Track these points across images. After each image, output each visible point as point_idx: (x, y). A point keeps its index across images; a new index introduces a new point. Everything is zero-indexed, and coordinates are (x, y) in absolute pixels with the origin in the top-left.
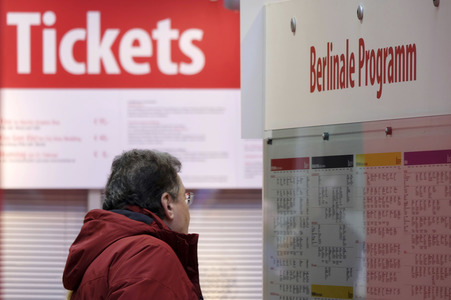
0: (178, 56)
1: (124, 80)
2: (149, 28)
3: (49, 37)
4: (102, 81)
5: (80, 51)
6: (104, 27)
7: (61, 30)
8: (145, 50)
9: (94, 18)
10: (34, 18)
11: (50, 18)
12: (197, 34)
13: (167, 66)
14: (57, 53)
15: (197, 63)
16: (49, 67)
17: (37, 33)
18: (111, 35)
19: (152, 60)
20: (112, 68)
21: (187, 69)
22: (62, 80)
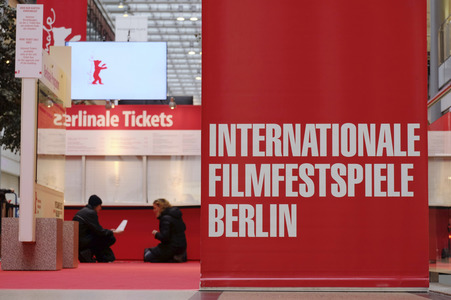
0: (166, 122)
1: (152, 128)
2: (159, 115)
3: (133, 117)
4: (147, 128)
5: (141, 121)
6: (148, 114)
7: (136, 115)
8: (158, 120)
9: (145, 112)
10: (129, 113)
11: (134, 112)
12: (171, 116)
13: (163, 125)
14: (135, 121)
15: (171, 124)
16: (133, 125)
17: (130, 116)
18: (149, 116)
19: (159, 123)
20: (149, 125)
21: (168, 125)
22: (137, 128)
